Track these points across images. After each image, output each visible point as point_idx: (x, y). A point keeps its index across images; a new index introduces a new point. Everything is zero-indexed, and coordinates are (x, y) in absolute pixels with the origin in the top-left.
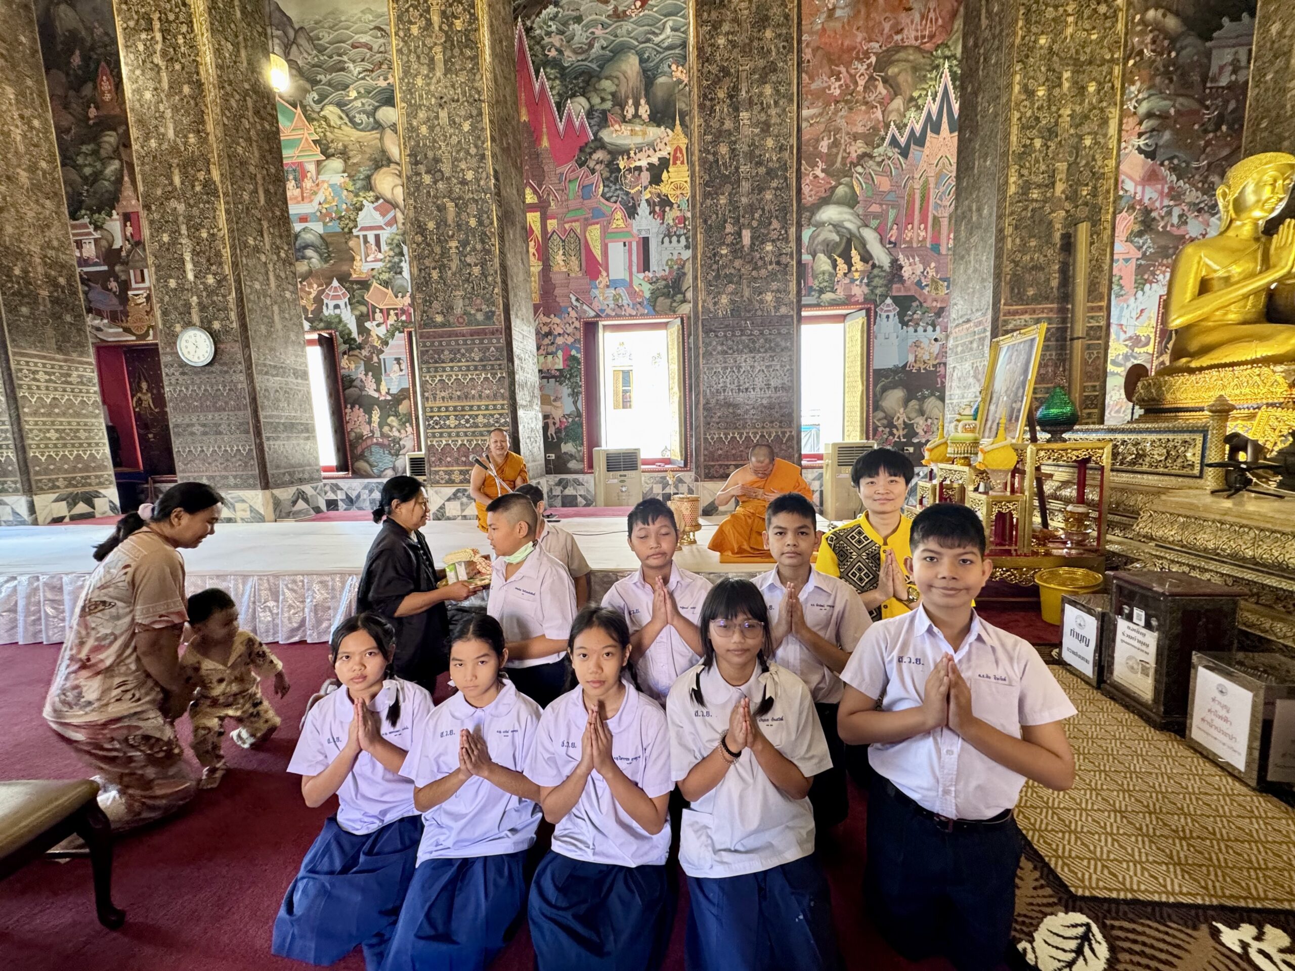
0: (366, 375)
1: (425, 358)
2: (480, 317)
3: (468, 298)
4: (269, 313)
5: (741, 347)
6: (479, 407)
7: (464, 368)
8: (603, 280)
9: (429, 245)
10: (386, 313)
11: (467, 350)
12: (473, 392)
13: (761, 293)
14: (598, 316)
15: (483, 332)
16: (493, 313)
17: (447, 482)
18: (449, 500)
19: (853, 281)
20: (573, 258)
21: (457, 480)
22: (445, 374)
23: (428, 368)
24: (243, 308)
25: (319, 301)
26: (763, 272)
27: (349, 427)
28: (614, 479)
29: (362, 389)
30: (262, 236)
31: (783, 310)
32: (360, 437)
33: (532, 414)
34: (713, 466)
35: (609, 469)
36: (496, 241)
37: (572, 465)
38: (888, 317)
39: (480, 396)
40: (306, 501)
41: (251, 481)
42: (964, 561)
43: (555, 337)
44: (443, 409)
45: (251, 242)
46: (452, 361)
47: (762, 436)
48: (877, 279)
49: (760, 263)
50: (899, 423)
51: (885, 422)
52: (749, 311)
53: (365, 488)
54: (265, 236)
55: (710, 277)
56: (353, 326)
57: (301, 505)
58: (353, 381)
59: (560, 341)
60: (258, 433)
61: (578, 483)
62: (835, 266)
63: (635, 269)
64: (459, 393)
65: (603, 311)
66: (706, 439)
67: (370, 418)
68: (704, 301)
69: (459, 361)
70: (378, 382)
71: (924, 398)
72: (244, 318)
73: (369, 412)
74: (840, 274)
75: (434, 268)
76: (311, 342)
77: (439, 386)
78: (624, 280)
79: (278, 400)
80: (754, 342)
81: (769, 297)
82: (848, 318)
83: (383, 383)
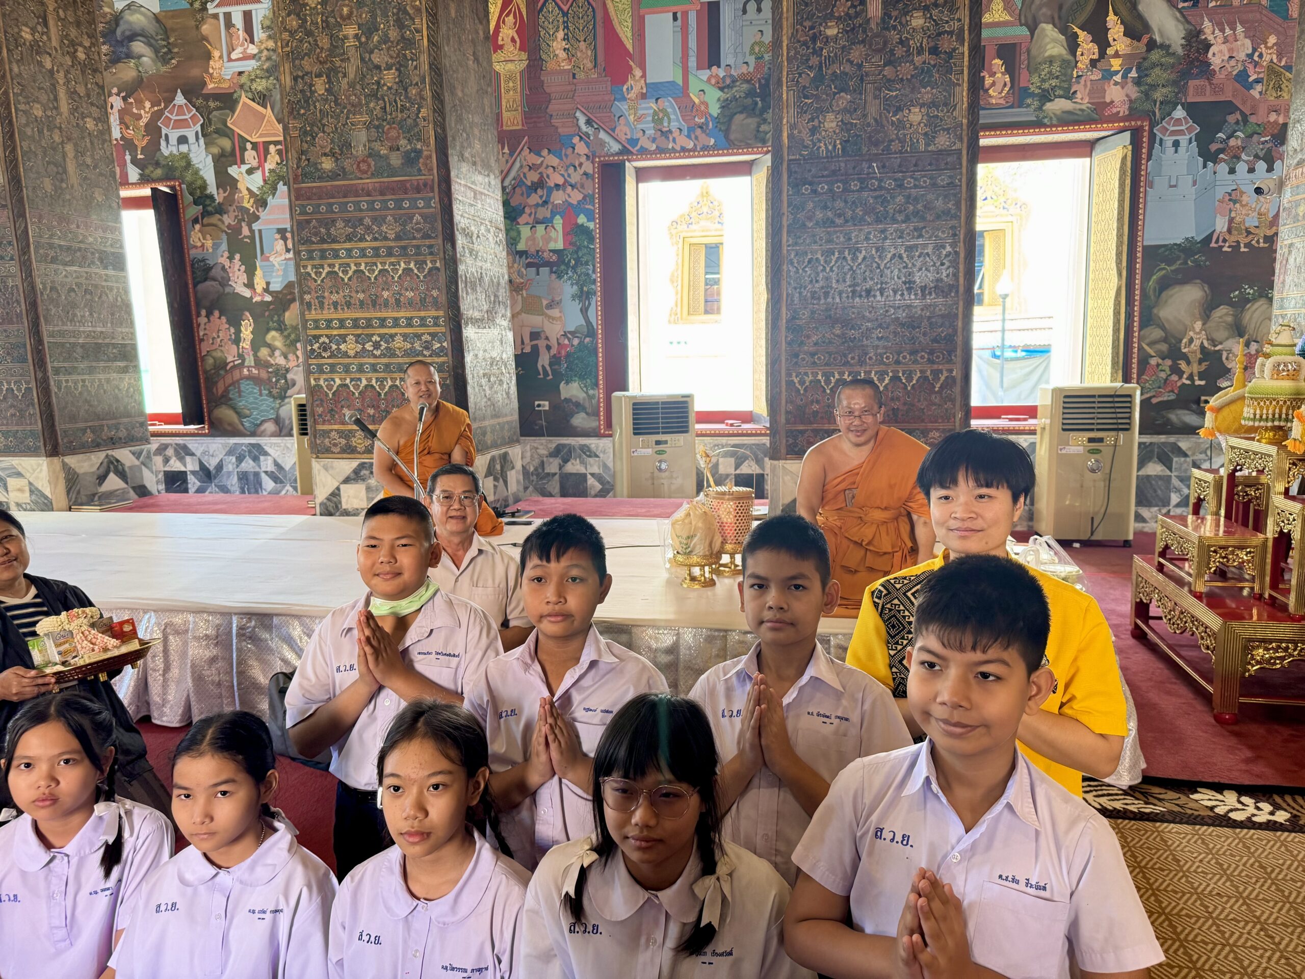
0: (231, 258)
1: (305, 234)
2: (396, 160)
3: (376, 127)
4: (58, 157)
5: (860, 212)
6: (396, 322)
7: (369, 252)
8: (635, 85)
9: (309, 33)
10: (262, 150)
11: (374, 220)
12: (386, 294)
13: (899, 109)
14: (625, 151)
15: (402, 188)
16: (419, 153)
17: (343, 451)
18: (347, 481)
19: (1108, 75)
20: (582, 45)
21: (361, 448)
22: (337, 263)
23: (310, 252)
24: (14, 149)
25: (153, 131)
26: (906, 70)
27: (205, 348)
28: (645, 448)
29: (225, 282)
30: (46, 24)
31: (943, 141)
32: (222, 365)
33: (493, 333)
34: (802, 432)
35: (638, 430)
36: (422, 23)
37: (579, 420)
38: (1176, 144)
39: (398, 301)
40: (122, 475)
41: (30, 442)
42: (985, 676)
43: (550, 191)
44: (335, 323)
45: (26, 35)
46: (349, 239)
47: (895, 379)
48: (1157, 70)
49: (899, 51)
50: (1191, 349)
51: (1164, 347)
52: (876, 144)
53: (230, 453)
54: (51, 23)
55: (805, 81)
56: (208, 174)
57: (113, 482)
58: (210, 269)
59: (558, 198)
60: (40, 363)
61: (588, 452)
62: (1073, 45)
63: (692, 62)
64: (361, 296)
65: (634, 142)
66: (790, 384)
67: (238, 332)
68: (792, 127)
69: (362, 239)
70: (251, 272)
71: (1245, 301)
72: (16, 166)
73: (236, 323)
74: (1083, 62)
75: (319, 75)
76: (137, 203)
77: (328, 283)
78: (673, 83)
79: (74, 305)
80: (885, 202)
81: (916, 116)
82: (1098, 148)
83: (259, 273)
